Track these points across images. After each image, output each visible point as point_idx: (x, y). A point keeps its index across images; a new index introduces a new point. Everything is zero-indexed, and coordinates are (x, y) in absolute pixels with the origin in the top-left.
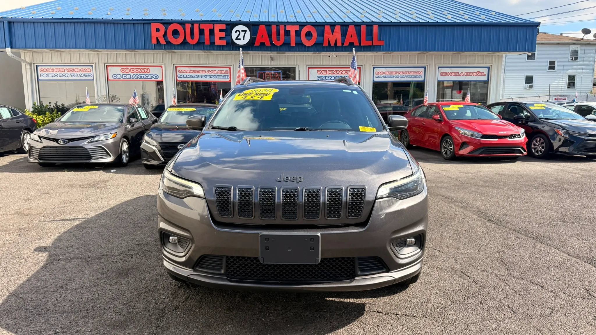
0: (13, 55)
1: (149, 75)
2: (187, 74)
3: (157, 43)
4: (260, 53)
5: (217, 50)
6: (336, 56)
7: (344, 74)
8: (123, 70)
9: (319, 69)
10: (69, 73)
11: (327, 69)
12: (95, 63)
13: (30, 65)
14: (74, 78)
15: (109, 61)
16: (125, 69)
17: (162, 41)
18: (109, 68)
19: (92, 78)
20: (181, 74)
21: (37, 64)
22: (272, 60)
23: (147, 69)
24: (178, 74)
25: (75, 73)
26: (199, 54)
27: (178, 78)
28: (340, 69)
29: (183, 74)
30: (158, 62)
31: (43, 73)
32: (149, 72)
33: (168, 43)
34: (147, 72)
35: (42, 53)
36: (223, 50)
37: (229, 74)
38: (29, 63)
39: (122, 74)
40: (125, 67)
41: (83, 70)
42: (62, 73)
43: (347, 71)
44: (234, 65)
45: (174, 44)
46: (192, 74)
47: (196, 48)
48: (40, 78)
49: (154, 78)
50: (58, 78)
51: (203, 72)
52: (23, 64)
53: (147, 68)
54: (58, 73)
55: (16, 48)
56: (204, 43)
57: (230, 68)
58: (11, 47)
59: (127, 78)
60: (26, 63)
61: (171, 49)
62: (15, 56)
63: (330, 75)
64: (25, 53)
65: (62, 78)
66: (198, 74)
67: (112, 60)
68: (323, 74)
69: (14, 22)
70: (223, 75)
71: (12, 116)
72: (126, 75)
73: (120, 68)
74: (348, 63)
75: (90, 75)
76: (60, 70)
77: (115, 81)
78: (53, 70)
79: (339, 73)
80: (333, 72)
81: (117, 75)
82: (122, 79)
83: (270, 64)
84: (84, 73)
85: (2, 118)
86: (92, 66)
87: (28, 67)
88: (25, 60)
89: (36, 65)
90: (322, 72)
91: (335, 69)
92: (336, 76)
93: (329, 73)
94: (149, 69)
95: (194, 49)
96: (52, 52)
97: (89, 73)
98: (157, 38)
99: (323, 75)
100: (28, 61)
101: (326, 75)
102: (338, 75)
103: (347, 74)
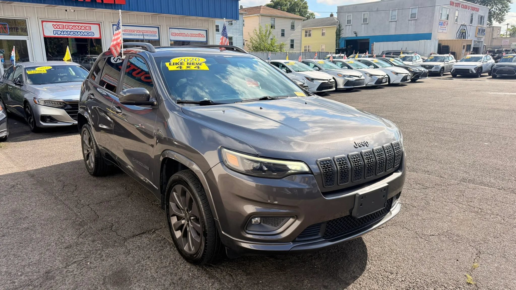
6: (74, 11)
7: (83, 29)
9: (55, 24)
11: (64, 24)
28: (78, 25)
43: (87, 26)
68: (60, 28)
79: (78, 28)
80: (70, 27)
90: (58, 26)
91: (73, 24)
92: (75, 32)
93: (66, 28)
99: (61, 30)
101: (64, 30)
102: (77, 30)
103: (87, 30)
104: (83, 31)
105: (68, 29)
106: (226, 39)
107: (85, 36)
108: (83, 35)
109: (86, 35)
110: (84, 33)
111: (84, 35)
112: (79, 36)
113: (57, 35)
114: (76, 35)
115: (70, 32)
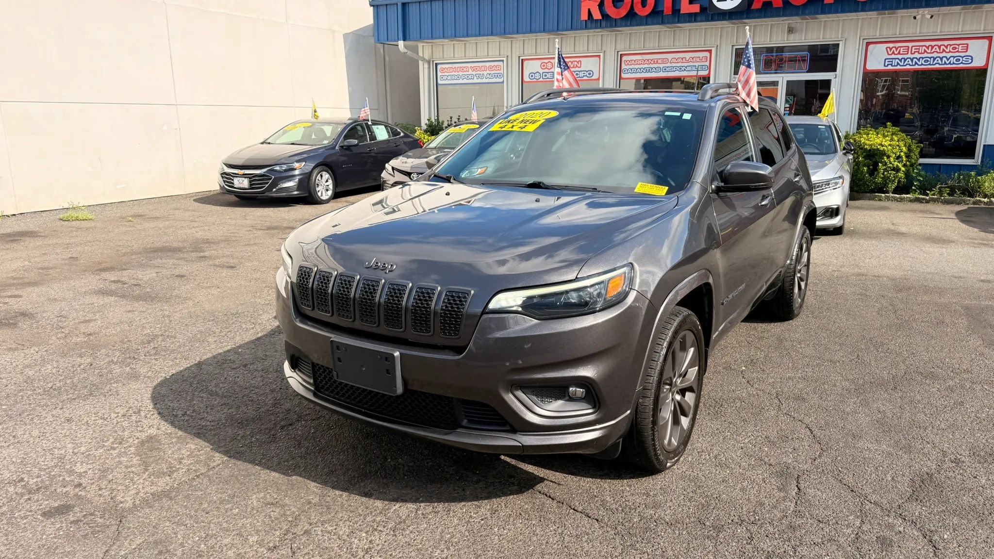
0: (406, 51)
1: (579, 72)
2: (637, 67)
3: (589, 19)
4: (769, 21)
5: (685, 22)
6: (932, 17)
7: (950, 52)
8: (544, 66)
9: (891, 45)
10: (474, 73)
11: (910, 45)
12: (507, 56)
13: (429, 62)
14: (479, 81)
15: (526, 52)
16: (546, 63)
17: (597, 15)
18: (525, 63)
19: (501, 80)
20: (628, 67)
21: (437, 62)
22: (792, 33)
23: (578, 62)
24: (624, 67)
25: (482, 73)
26: (659, 31)
27: (622, 74)
28: (939, 43)
29: (631, 67)
30: (594, 48)
31: (444, 74)
32: (580, 67)
33: (605, 16)
34: (577, 66)
35: (443, 45)
36: (695, 21)
37: (707, 63)
38: (427, 61)
39: (541, 71)
40: (546, 61)
41: (491, 68)
42: (466, 73)
43: (959, 45)
44: (717, 46)
45: (615, 19)
46: (646, 66)
47: (650, 20)
48: (440, 82)
49: (586, 76)
50: (461, 81)
51: (664, 61)
52: (421, 63)
53: (577, 59)
54: (461, 73)
55: (410, 40)
56: (663, 11)
57: (710, 51)
58: (404, 40)
59: (548, 78)
60: (424, 60)
61: (611, 26)
62: (409, 52)
63: (917, 55)
64: (423, 46)
65: (465, 81)
66: (656, 66)
67: (529, 50)
68: (899, 53)
69: (408, 3)
70: (697, 64)
71: (389, 136)
72: (548, 73)
73: (539, 62)
74: (960, 30)
75: (500, 76)
76: (463, 69)
77: (531, 83)
78: (455, 70)
79: (938, 50)
80: (922, 50)
81: (534, 74)
82: (541, 79)
83: (787, 40)
84: (492, 72)
85: (376, 139)
86: (503, 61)
87: (426, 66)
88: (423, 57)
89: (436, 64)
90: (897, 49)
91: (927, 44)
92: (930, 58)
93: (913, 50)
94: (580, 61)
95: (647, 24)
96: (454, 42)
97: (498, 72)
98: (589, 10)
99: (900, 57)
100: (426, 57)
101: (906, 57)
102: (935, 55)
103: (958, 51)
104: (948, 55)
105: (917, 53)
106: (746, 70)
107: (949, 66)
108: (945, 63)
109: (954, 63)
110: (948, 60)
111: (947, 62)
112: (937, 66)
113: (890, 67)
114: (930, 64)
115: (919, 60)
